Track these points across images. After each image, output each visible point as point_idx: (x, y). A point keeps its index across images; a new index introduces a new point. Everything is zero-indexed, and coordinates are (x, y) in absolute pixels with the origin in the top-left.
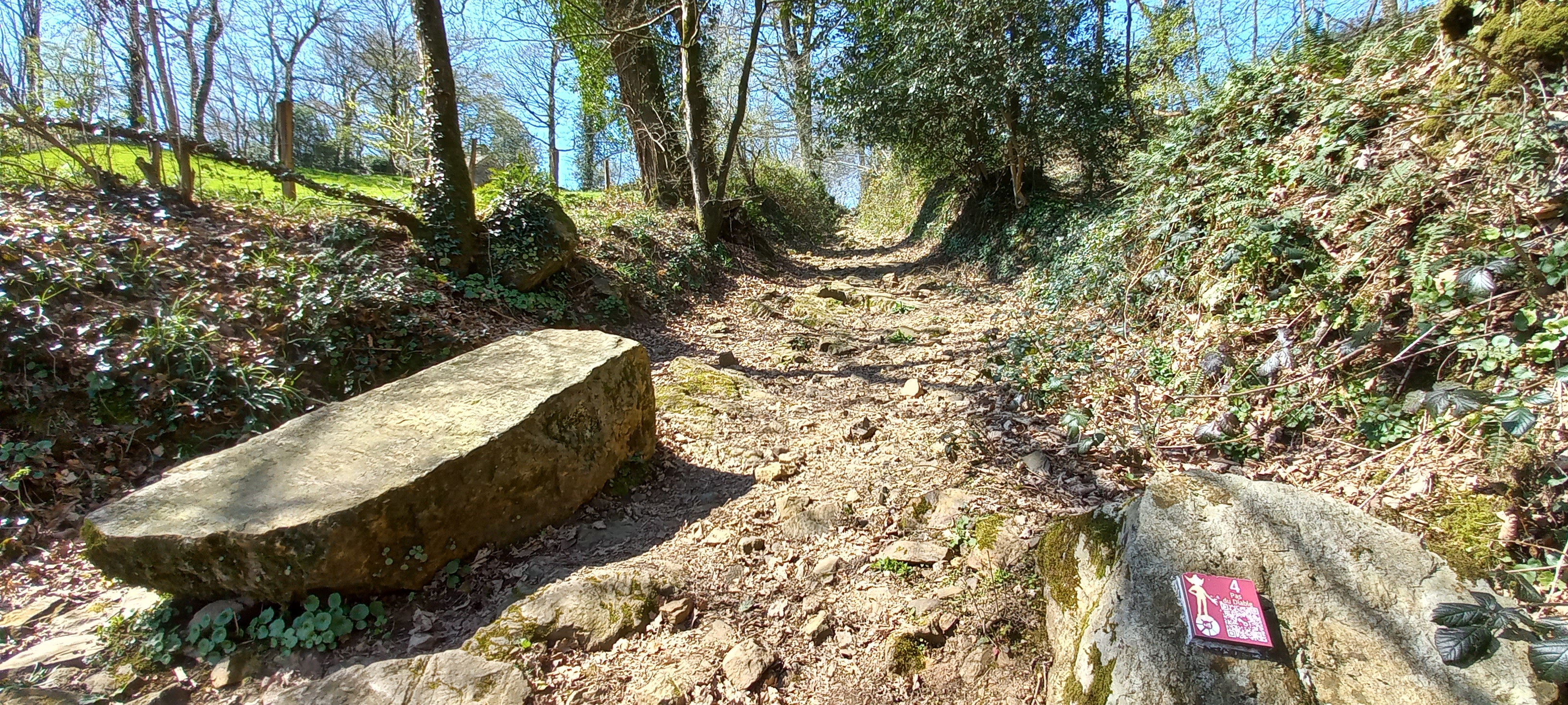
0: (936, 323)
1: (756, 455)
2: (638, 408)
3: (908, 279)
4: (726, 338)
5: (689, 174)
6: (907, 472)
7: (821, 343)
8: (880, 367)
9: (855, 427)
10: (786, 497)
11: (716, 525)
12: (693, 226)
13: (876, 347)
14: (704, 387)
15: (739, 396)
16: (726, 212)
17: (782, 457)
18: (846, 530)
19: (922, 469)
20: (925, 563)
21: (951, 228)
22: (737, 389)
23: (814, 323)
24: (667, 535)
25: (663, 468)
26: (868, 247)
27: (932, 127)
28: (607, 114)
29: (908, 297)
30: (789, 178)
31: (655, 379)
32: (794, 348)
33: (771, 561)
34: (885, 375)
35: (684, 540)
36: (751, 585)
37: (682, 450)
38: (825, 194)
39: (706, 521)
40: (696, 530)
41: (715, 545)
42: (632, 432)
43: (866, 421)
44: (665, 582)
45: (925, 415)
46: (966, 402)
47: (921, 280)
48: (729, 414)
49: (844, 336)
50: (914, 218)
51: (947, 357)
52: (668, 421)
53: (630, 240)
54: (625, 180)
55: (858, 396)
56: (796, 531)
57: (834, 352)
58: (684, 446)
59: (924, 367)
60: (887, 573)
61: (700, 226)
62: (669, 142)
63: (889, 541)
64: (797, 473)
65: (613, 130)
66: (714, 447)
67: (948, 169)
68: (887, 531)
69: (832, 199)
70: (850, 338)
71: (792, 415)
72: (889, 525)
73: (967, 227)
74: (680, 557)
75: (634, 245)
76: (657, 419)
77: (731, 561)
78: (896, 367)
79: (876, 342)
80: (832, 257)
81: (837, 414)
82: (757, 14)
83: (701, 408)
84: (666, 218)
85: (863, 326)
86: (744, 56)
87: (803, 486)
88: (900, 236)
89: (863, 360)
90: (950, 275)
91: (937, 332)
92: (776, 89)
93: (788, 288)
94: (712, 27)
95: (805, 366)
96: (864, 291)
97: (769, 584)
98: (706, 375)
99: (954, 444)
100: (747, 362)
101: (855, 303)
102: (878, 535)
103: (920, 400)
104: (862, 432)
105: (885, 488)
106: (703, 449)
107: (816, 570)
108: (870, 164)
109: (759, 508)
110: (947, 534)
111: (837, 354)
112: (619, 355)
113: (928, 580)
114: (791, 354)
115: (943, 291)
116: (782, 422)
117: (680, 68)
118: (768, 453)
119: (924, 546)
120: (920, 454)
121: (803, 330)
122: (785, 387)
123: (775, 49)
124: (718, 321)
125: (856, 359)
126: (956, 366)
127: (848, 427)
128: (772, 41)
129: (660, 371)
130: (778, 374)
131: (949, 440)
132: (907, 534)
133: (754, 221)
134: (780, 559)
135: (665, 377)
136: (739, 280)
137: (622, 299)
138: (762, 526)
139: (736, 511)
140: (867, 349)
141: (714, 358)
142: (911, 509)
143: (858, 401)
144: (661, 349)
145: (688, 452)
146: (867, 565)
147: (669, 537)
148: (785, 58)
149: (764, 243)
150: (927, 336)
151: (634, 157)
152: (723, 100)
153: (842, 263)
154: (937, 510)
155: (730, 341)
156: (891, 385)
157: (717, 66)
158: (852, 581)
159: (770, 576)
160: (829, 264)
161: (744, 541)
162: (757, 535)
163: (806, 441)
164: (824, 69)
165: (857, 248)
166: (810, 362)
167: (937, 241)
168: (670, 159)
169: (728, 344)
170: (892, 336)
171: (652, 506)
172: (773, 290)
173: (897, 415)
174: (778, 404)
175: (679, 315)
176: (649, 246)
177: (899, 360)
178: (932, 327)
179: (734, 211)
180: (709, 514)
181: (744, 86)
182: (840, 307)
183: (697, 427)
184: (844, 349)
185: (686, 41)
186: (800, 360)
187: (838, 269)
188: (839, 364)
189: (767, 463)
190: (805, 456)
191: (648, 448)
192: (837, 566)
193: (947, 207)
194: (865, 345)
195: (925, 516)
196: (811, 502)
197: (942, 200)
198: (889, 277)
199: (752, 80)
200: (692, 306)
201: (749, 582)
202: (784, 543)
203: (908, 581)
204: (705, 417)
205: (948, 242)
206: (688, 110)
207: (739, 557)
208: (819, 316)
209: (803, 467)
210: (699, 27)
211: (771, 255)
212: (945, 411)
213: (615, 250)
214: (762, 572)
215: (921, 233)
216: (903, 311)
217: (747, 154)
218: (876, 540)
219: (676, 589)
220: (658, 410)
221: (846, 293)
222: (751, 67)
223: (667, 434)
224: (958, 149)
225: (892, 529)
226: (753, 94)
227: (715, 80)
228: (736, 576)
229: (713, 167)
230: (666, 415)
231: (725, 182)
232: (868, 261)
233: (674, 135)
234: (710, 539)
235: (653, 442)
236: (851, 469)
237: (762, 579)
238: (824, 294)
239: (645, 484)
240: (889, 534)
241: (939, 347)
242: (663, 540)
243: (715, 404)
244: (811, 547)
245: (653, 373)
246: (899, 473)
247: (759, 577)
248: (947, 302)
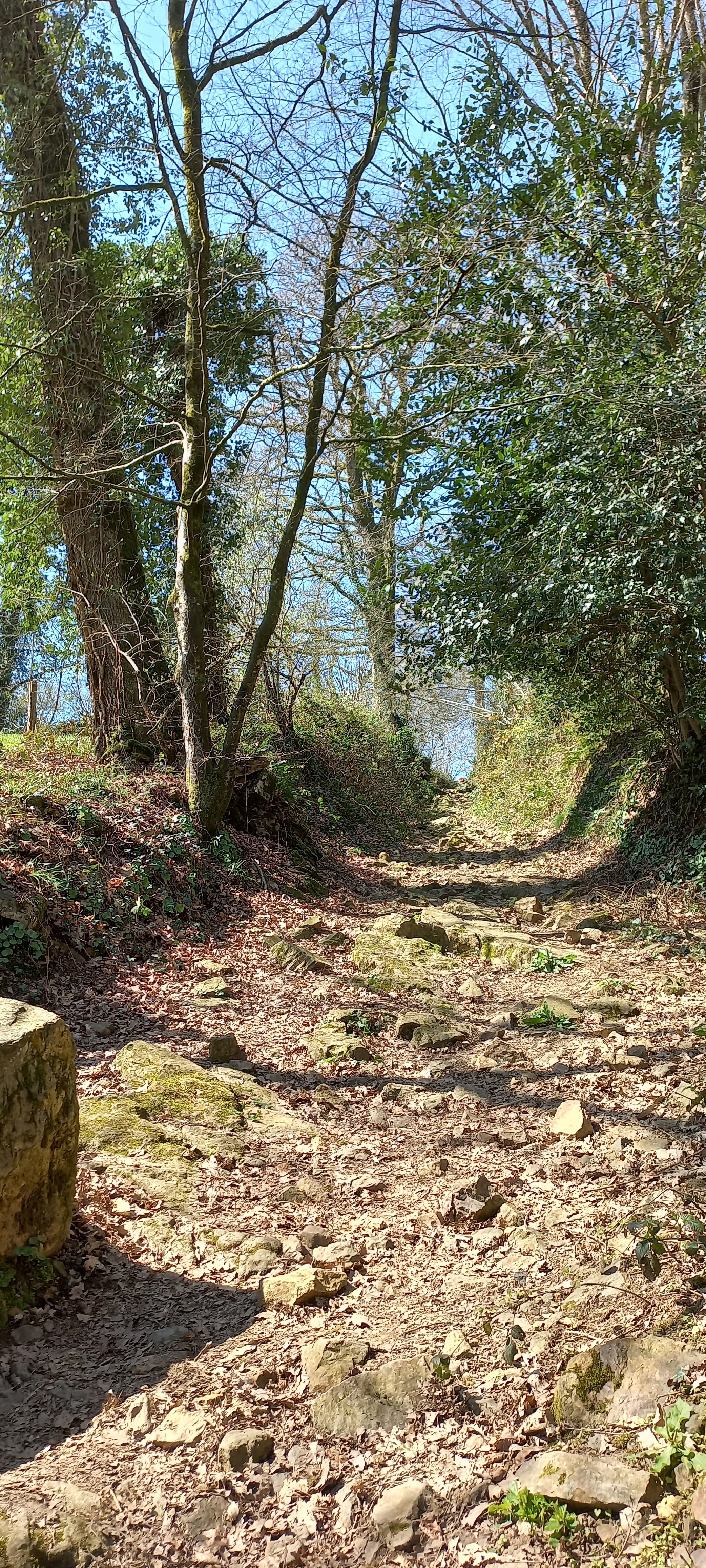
0: (613, 993)
1: (267, 1246)
2: (44, 1145)
3: (562, 908)
4: (226, 1007)
5: (178, 711)
6: (564, 1295)
7: (400, 1022)
8: (509, 1075)
9: (462, 1194)
10: (322, 1342)
11: (177, 1398)
12: (179, 801)
13: (501, 1035)
14: (177, 1103)
15: (242, 1123)
16: (239, 780)
17: (318, 1253)
18: (439, 1420)
19: (594, 1291)
20: (604, 1507)
21: (636, 821)
22: (240, 1108)
23: (388, 984)
24: (77, 1422)
25: (82, 1271)
26: (489, 847)
27: (601, 647)
28: (43, 609)
29: (561, 942)
30: (354, 725)
31: (85, 1085)
32: (349, 1031)
33: (286, 1488)
34: (520, 1091)
35: (110, 1433)
36: (240, 1547)
37: (123, 1234)
38: (415, 754)
39: (159, 1393)
40: (136, 1411)
41: (170, 1448)
42: (27, 1195)
43: (483, 1183)
44: (58, 1538)
45: (596, 1176)
46: (675, 1152)
47: (583, 911)
48: (220, 1159)
49: (443, 1010)
50: (570, 801)
51: (636, 1060)
52: (100, 1170)
53: (63, 822)
54: (66, 713)
55: (467, 1130)
56: (339, 1419)
57: (425, 1040)
58: (128, 1225)
59: (592, 1077)
60: (524, 1527)
61: (191, 800)
62: (147, 656)
63: (527, 1449)
64: (345, 1289)
65: (52, 633)
66: (185, 1229)
67: (629, 716)
68: (525, 1426)
69: (427, 763)
70: (453, 1015)
71: (341, 1165)
72: (527, 1413)
73: (665, 820)
74: (97, 1474)
75: (68, 830)
76: (81, 1165)
77: (203, 1486)
78: (539, 1076)
79: (502, 1027)
80: (423, 863)
81: (427, 1166)
82: (308, 459)
83: (168, 1147)
84: (132, 785)
85: (477, 993)
86: (284, 522)
87: (358, 1318)
88: (545, 832)
89: (476, 1059)
90: (637, 903)
91: (614, 1011)
92: (335, 576)
93: (343, 919)
94: (232, 476)
95: (370, 1068)
96: (478, 928)
97: (277, 1546)
98: (183, 1081)
99: (654, 1240)
100: (259, 1058)
101: (463, 949)
102: (505, 1434)
103: (585, 1145)
104: (474, 1206)
105: (518, 1328)
106: (164, 1232)
107: (379, 1512)
108: (493, 704)
109: (267, 1363)
110: (646, 1439)
111: (429, 1045)
112: (17, 1038)
113: (611, 1549)
114: (344, 1042)
115: (624, 934)
116: (321, 1178)
117: (173, 537)
118: (291, 1244)
119: (601, 1465)
120: (588, 1258)
121: (365, 996)
122: (331, 1107)
123: (336, 513)
124: (214, 974)
125: (465, 1055)
126: (654, 1079)
127: (448, 1194)
128: (333, 499)
129: (94, 1070)
130: (318, 1081)
131: (644, 1231)
132: (564, 1434)
133: (288, 795)
134: (303, 1485)
135: (104, 1081)
136: (255, 899)
137: (38, 929)
138: (272, 1405)
139: (221, 1370)
140: (485, 1037)
141: (200, 1045)
142: (572, 1379)
143: (467, 1140)
144: (102, 1026)
145: (135, 1237)
146: (483, 1506)
147: (78, 1426)
148: (352, 529)
149: (303, 834)
150: (596, 1016)
151: (83, 676)
152: (245, 592)
153: (441, 875)
154: (625, 1382)
155: (232, 1014)
156: (531, 1111)
157: (238, 536)
158: (452, 1543)
159: (281, 1526)
160: (420, 876)
161: (231, 1440)
162: (260, 1425)
163: (369, 1221)
164: (418, 548)
165: (469, 849)
166: (380, 1060)
167: (612, 841)
168: (147, 684)
169: (228, 1019)
170: (531, 1014)
171: (53, 1354)
172: (315, 920)
173: (541, 1174)
174: (316, 1142)
175: (141, 960)
176: (97, 833)
177: (547, 1061)
178: (606, 1000)
179: (255, 777)
180: (164, 1376)
181: (280, 570)
182: (436, 956)
183: (156, 1186)
184: (442, 1036)
185: (186, 496)
186: (361, 1054)
187: (435, 885)
188: (434, 1065)
189: (289, 1265)
190: (363, 1252)
191: (55, 1229)
192: (421, 1505)
193: (630, 783)
194: (481, 1029)
195: (601, 1396)
196: (372, 1353)
197: (620, 770)
198: (527, 904)
199: (295, 560)
200: (168, 947)
201: (237, 1540)
202: (313, 1445)
203: (567, 1548)
204: (175, 1165)
205: (632, 845)
206: (182, 605)
207: (219, 1477)
208: (397, 972)
209: (358, 1277)
210: (209, 474)
211: (316, 857)
212: (635, 1170)
213: (34, 838)
214: (266, 1514)
215: (582, 828)
216: (551, 966)
217: (282, 680)
218: (502, 1446)
219: (82, 1554)
220: (83, 1147)
221: (449, 931)
222: (293, 541)
223: (97, 1198)
224: (648, 685)
225: (534, 1421)
226: (296, 583)
227: (232, 559)
228: (211, 1522)
229: (221, 702)
230: (98, 1160)
231: (239, 728)
232: (490, 873)
233: (157, 646)
234: (164, 1434)
235: (67, 1214)
236: (453, 1282)
237: (265, 1531)
238: (409, 930)
239: (41, 1303)
240: (529, 1434)
241: (619, 1038)
242: (66, 1433)
243: (197, 1140)
244: (369, 1457)
245: (81, 1072)
246: (547, 1298)
247: (257, 1526)
248: (634, 953)
